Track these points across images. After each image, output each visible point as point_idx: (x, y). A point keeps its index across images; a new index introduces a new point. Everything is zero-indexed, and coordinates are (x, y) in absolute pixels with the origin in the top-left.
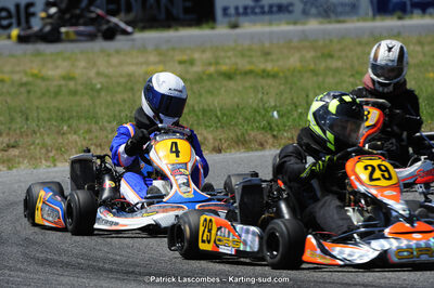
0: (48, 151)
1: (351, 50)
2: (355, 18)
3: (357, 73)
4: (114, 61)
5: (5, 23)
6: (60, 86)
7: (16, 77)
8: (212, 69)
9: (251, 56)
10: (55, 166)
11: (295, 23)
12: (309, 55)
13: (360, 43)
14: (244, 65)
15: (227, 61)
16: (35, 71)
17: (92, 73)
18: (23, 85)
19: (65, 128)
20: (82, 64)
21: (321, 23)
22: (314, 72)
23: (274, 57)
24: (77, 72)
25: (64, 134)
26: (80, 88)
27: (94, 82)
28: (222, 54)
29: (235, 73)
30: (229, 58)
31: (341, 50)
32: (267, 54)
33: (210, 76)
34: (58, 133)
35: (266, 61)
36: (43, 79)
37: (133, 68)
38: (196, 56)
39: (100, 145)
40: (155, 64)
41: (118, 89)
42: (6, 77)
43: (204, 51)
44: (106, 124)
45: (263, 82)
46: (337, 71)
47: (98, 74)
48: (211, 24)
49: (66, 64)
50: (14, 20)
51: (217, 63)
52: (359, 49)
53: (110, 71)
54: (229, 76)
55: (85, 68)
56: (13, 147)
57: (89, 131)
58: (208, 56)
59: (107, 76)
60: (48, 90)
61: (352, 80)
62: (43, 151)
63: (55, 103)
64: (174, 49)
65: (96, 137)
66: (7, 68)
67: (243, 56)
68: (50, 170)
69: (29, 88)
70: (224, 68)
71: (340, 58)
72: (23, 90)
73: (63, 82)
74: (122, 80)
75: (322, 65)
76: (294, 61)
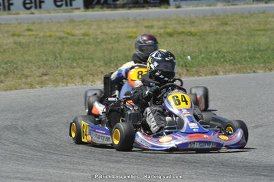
0: (64, 77)
1: (237, 21)
2: (242, 3)
3: (239, 34)
4: (111, 26)
5: (59, 4)
6: (80, 39)
7: (58, 34)
8: (162, 31)
9: (183, 24)
10: (67, 85)
11: (210, 6)
12: (215, 23)
13: (242, 17)
14: (180, 29)
15: (171, 26)
16: (69, 31)
17: (98, 32)
18: (60, 38)
19: (75, 64)
20: (94, 27)
21: (224, 5)
22: (216, 33)
23: (196, 24)
24: (91, 32)
25: (74, 68)
26: (91, 40)
27: (99, 37)
28: (168, 22)
29: (174, 33)
30: (172, 24)
31: (232, 21)
32: (192, 23)
33: (161, 34)
34: (71, 67)
35: (192, 26)
36: (73, 35)
37: (121, 30)
38: (155, 23)
39: (92, 75)
40: (133, 27)
41: (111, 41)
42: (53, 34)
43: (159, 21)
44: (97, 63)
45: (188, 38)
46: (228, 32)
47: (102, 33)
48: (166, 6)
49: (86, 27)
50: (64, 3)
51: (165, 28)
52: (242, 20)
53: (109, 31)
54: (171, 35)
55: (95, 29)
56: (46, 75)
57: (88, 66)
58: (161, 23)
59: (106, 34)
60: (74, 42)
61: (235, 37)
62: (61, 77)
63: (76, 49)
64: (144, 19)
65: (91, 70)
66: (54, 29)
67: (179, 23)
68: (63, 88)
69: (64, 40)
70: (169, 30)
71: (231, 25)
72: (60, 41)
73: (82, 37)
74: (114, 36)
75: (221, 29)
76: (206, 27)
